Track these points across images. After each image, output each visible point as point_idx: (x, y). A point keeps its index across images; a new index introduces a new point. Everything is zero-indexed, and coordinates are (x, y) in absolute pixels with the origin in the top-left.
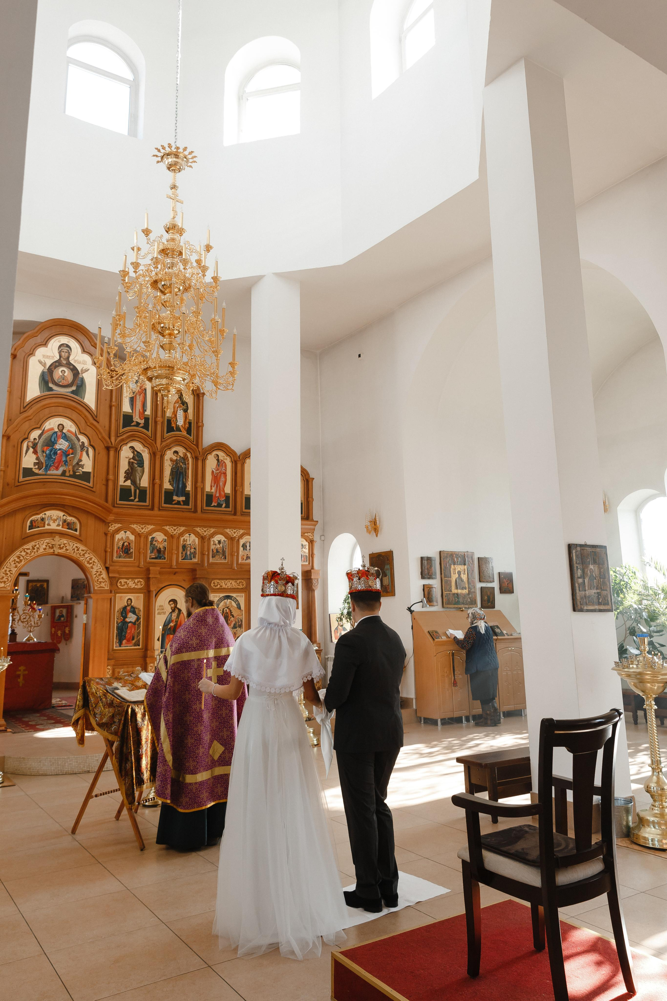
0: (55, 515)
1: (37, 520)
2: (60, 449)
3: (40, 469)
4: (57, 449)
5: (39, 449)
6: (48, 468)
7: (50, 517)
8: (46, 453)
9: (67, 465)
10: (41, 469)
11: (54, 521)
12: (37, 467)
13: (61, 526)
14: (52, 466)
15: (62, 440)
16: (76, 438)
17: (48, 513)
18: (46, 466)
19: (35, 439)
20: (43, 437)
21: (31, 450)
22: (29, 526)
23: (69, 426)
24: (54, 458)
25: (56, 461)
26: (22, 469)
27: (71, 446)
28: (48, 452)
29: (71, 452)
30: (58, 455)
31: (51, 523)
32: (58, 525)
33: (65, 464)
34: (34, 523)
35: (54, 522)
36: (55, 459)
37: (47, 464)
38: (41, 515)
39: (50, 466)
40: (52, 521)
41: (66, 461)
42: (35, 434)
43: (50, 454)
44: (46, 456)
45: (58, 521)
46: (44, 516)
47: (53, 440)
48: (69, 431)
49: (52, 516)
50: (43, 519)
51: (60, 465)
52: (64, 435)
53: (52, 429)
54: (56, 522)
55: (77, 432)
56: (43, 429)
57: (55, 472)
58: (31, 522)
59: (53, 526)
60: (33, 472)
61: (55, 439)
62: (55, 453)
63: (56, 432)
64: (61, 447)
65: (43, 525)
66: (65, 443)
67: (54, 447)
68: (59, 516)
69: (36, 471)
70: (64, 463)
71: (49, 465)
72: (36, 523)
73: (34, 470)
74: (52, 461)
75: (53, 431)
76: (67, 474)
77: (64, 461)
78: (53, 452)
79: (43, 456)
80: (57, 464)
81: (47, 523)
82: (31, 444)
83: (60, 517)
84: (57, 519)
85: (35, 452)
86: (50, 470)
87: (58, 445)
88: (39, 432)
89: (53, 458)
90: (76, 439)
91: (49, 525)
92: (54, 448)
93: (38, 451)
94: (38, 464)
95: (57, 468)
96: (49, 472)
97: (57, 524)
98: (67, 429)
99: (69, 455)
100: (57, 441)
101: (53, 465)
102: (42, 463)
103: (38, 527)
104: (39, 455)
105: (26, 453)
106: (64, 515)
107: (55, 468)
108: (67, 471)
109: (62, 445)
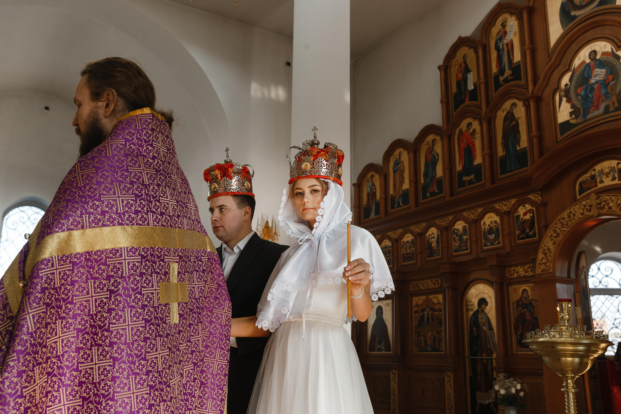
0: (606, 167)
1: (587, 180)
2: (596, 82)
3: (577, 117)
4: (593, 83)
5: (572, 95)
6: (586, 112)
7: (601, 172)
8: (581, 96)
9: (609, 97)
10: (579, 116)
11: (607, 174)
12: (574, 116)
13: (617, 179)
14: (591, 107)
15: (597, 70)
16: (614, 57)
17: (598, 168)
18: (584, 110)
19: (566, 85)
20: (575, 78)
21: (564, 99)
22: (579, 190)
23: (603, 48)
24: (591, 96)
25: (594, 98)
26: (558, 125)
27: (609, 72)
28: (583, 93)
29: (611, 79)
30: (595, 91)
31: (604, 179)
32: (614, 179)
33: (606, 97)
34: (583, 185)
35: (607, 177)
36: (593, 97)
37: (584, 107)
38: (590, 172)
39: (589, 108)
40: (605, 176)
41: (607, 93)
42: (566, 80)
43: (586, 95)
44: (582, 98)
45: (611, 173)
46: (593, 173)
47: (586, 75)
48: (604, 54)
49: (604, 169)
50: (593, 177)
51: (601, 102)
52: (598, 62)
53: (584, 62)
54: (609, 175)
55: (614, 50)
56: (573, 68)
57: (596, 113)
58: (581, 184)
59: (608, 182)
60: (571, 123)
61: (588, 74)
62: (592, 90)
63: (589, 64)
64: (597, 78)
65: (594, 184)
66: (601, 72)
67: (589, 83)
68: (612, 167)
69: (574, 122)
70: (604, 96)
71: (587, 107)
72: (586, 184)
73: (571, 121)
74: (590, 101)
75: (585, 65)
76: (612, 108)
77: (604, 95)
78: (588, 90)
79: (578, 100)
80: (596, 103)
81: (598, 180)
82: (563, 93)
83: (614, 167)
84: (610, 171)
85: (569, 101)
86: (589, 113)
87: (593, 78)
88: (569, 74)
89: (589, 97)
90: (614, 59)
91: (602, 182)
92: (590, 85)
93: (572, 97)
94: (575, 112)
95: (597, 108)
96: (588, 117)
97: (611, 178)
98: (601, 53)
99: (609, 83)
100: (591, 73)
101: (591, 105)
102: (579, 109)
103: (590, 189)
104: (574, 101)
105: (560, 107)
106: (618, 164)
107: (594, 108)
108: (611, 105)
109: (598, 76)
